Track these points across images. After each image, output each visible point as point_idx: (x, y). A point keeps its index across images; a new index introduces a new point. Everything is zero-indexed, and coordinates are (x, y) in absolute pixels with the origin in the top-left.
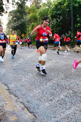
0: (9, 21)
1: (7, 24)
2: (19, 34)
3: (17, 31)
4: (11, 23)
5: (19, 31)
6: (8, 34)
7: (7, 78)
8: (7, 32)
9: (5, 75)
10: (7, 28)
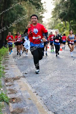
0: (57, 6)
1: (53, 12)
2: (72, 27)
3: (69, 22)
4: (60, 9)
5: (72, 21)
6: (54, 27)
7: (57, 101)
8: (53, 24)
9: (53, 96)
10: (52, 17)
